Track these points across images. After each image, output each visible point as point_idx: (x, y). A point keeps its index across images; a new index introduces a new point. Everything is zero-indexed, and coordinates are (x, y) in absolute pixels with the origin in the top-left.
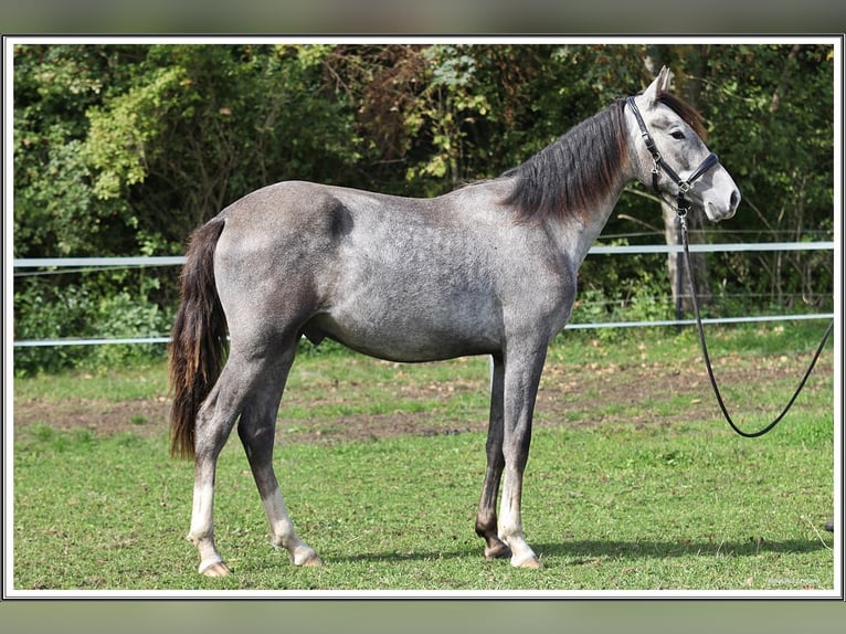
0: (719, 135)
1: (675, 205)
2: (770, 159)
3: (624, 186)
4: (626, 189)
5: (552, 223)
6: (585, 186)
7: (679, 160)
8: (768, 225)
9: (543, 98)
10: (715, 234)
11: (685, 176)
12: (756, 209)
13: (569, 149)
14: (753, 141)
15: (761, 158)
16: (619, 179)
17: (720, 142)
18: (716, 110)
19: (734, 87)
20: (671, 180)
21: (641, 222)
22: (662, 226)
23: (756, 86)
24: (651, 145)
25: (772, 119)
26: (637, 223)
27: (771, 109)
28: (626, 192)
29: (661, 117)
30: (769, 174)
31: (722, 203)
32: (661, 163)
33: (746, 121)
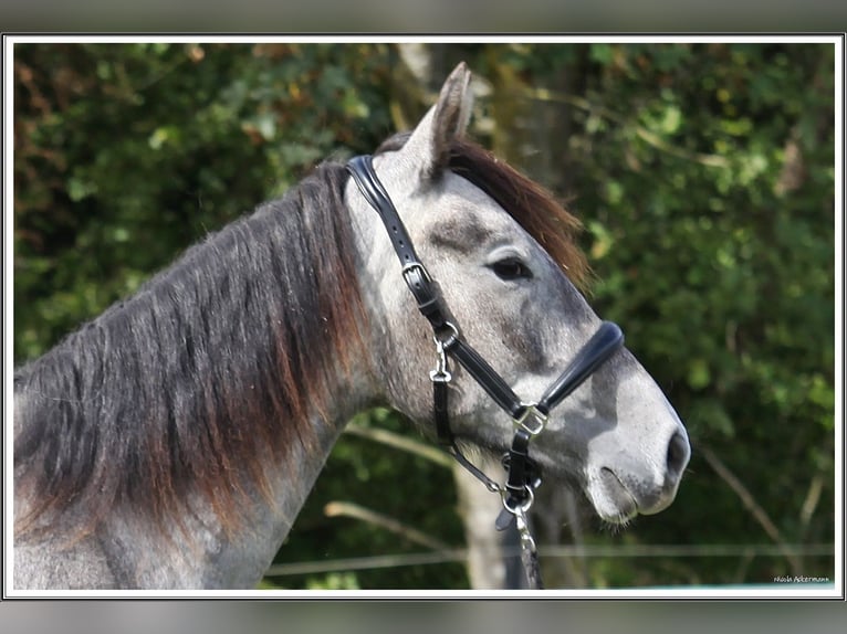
0: (625, 266)
1: (497, 474)
2: (779, 334)
3: (341, 421)
4: (350, 427)
5: (127, 533)
6: (224, 420)
7: (513, 343)
8: (772, 530)
9: (103, 159)
10: (615, 559)
11: (530, 390)
12: (735, 484)
13: (177, 314)
14: (729, 281)
15: (752, 332)
16: (329, 399)
17: (629, 287)
18: (615, 191)
19: (672, 120)
20: (489, 402)
21: (394, 526)
22: (457, 534)
23: (734, 119)
24: (427, 298)
25: (784, 218)
26: (383, 530)
27: (780, 188)
28: (351, 438)
29: (460, 217)
30: (776, 378)
31: (643, 467)
32: (461, 354)
33: (706, 225)
